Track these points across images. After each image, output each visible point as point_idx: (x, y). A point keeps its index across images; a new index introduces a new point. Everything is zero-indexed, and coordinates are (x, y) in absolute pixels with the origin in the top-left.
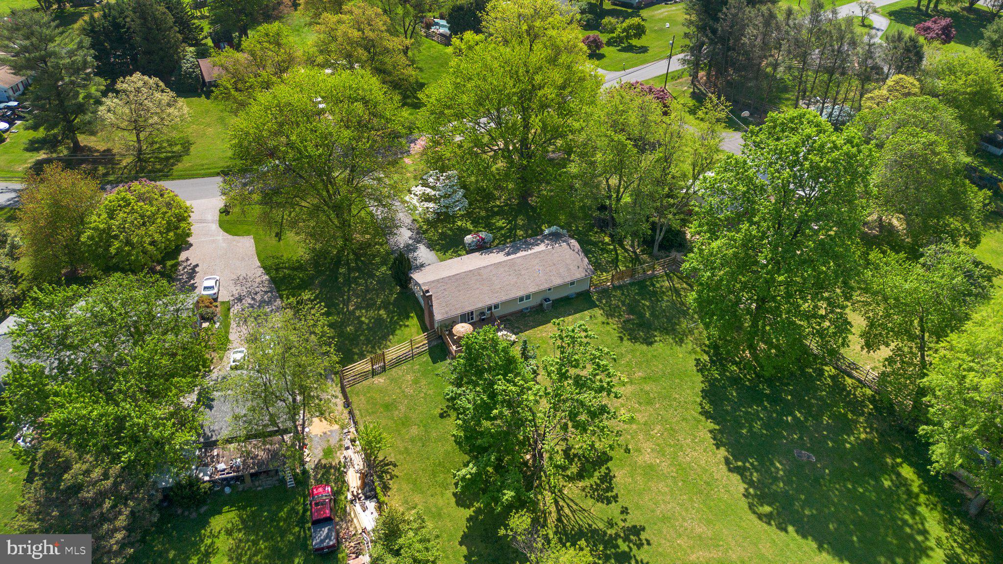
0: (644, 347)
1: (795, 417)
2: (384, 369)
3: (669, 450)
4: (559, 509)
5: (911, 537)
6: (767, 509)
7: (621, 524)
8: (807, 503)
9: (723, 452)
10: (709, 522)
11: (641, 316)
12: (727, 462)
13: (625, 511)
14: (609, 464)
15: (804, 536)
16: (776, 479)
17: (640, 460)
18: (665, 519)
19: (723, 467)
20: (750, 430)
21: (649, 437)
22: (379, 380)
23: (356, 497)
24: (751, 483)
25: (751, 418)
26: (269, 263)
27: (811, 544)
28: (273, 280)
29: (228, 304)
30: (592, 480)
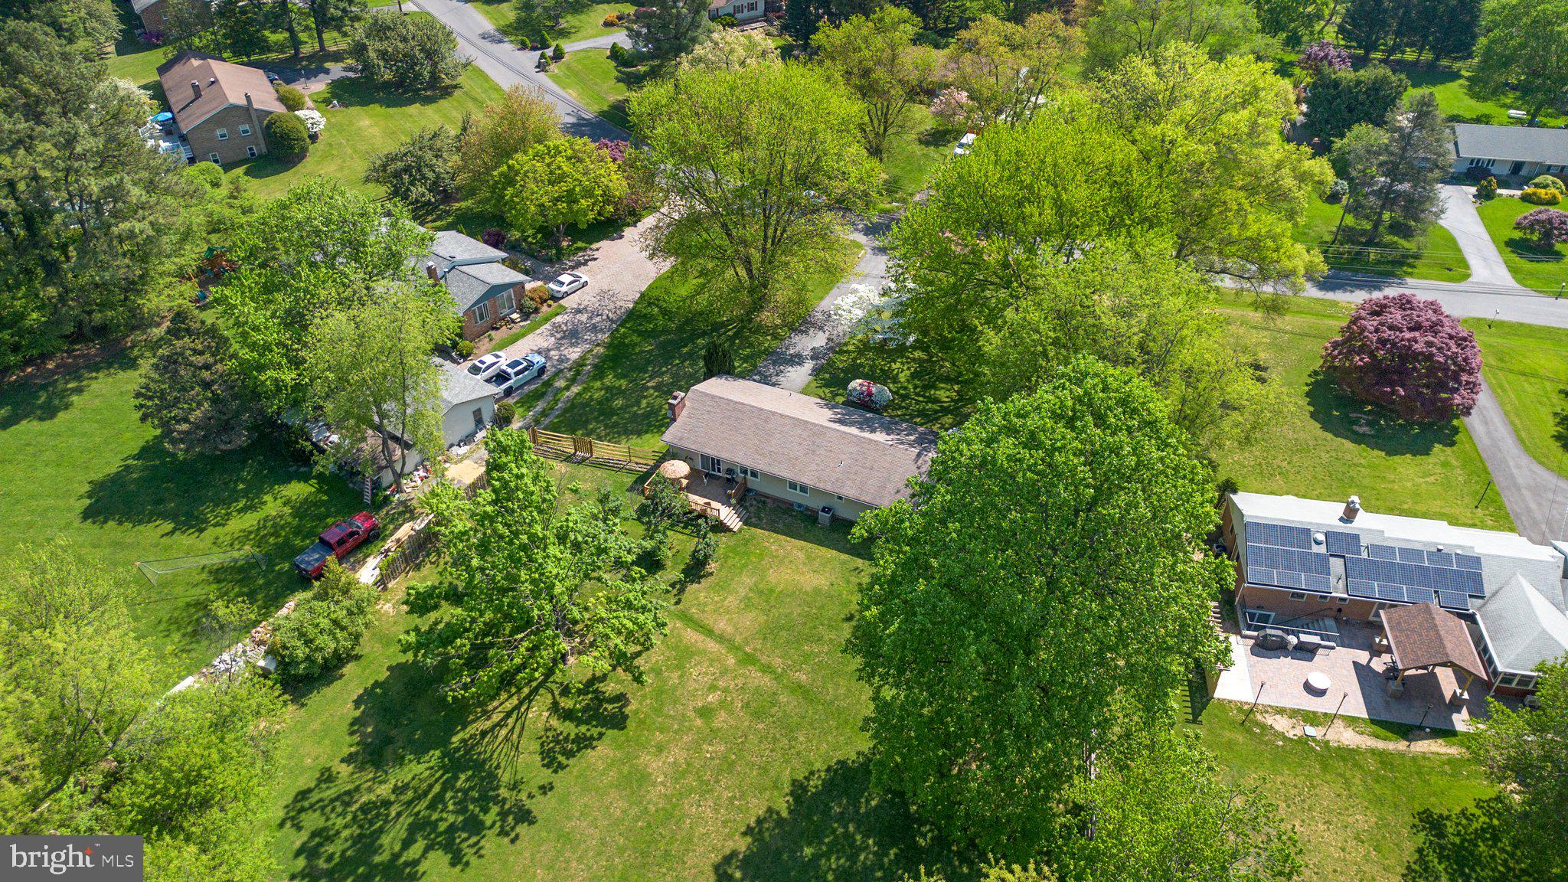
2: (581, 461)
3: (691, 781)
4: (499, 725)
7: (523, 796)
9: (741, 843)
12: (729, 858)
13: (547, 788)
14: (611, 732)
17: (645, 758)
18: (565, 838)
19: (715, 858)
21: (695, 747)
26: (655, 293)
29: (562, 310)
30: (569, 728)
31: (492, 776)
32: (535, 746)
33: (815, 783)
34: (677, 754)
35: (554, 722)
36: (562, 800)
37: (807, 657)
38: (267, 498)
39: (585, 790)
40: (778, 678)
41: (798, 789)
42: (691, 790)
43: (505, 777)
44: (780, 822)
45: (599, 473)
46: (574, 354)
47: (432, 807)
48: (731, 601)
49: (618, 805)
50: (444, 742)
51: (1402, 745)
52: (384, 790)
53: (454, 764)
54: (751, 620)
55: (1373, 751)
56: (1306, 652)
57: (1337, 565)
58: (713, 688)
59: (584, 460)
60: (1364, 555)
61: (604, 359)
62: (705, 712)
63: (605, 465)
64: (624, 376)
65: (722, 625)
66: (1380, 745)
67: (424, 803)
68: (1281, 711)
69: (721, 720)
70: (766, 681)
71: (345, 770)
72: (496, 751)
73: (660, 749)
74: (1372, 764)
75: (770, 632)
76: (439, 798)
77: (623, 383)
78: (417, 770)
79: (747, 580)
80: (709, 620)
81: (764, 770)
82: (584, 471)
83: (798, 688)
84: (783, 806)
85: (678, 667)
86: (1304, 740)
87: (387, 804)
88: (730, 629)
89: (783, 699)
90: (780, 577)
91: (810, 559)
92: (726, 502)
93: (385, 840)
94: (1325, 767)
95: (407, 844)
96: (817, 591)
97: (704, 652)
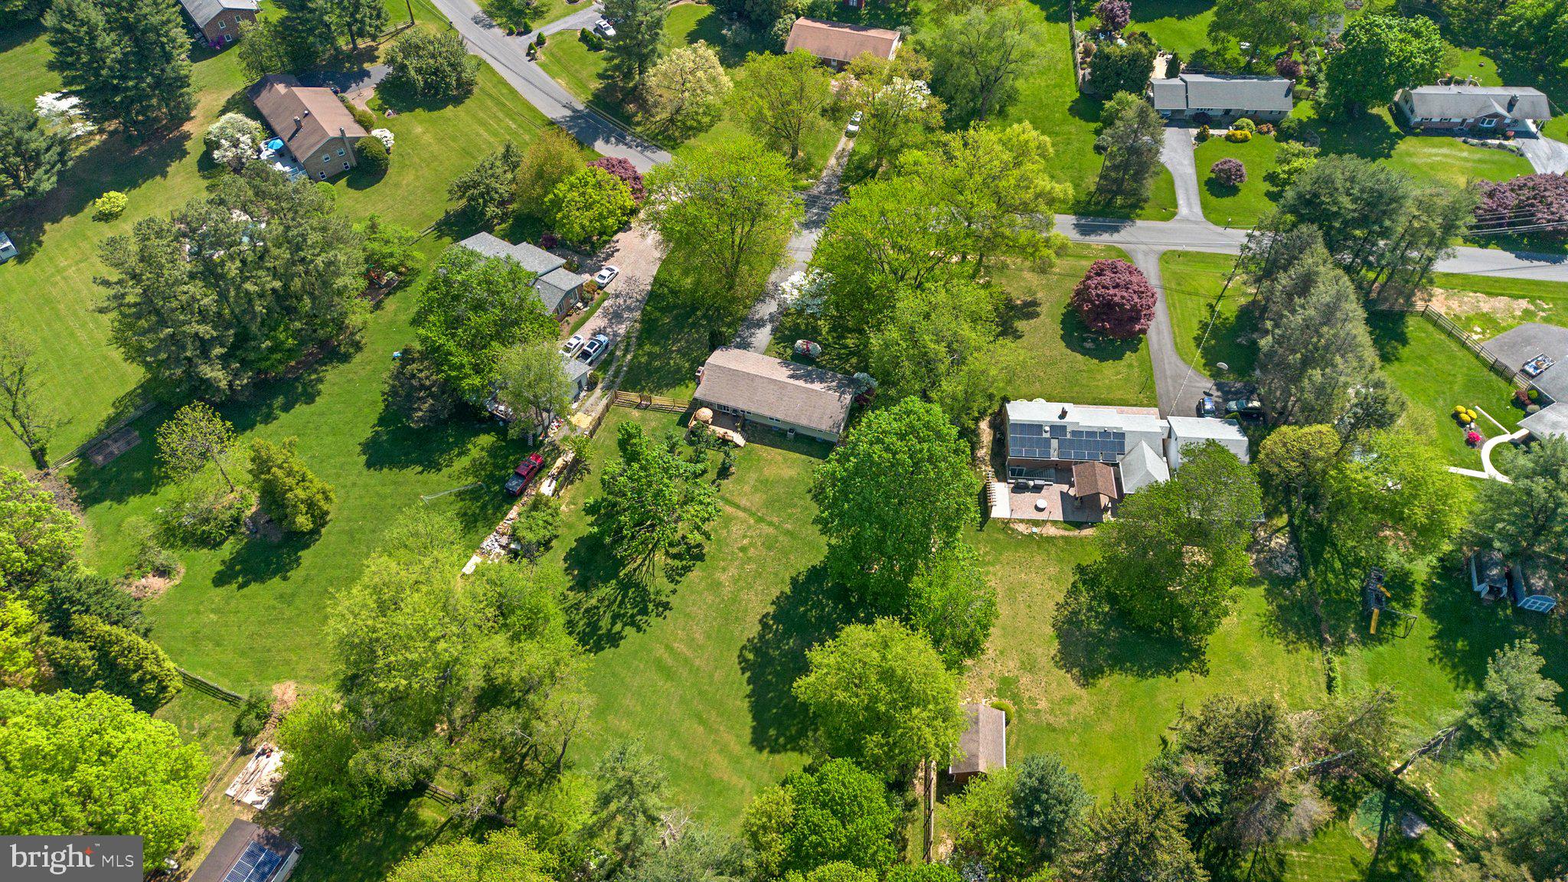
5: (806, 739)
6: (751, 656)
7: (663, 598)
8: (777, 674)
9: (770, 609)
10: (709, 637)
12: (766, 616)
13: (674, 592)
14: (699, 563)
15: (749, 683)
16: (778, 648)
17: (717, 575)
18: (687, 615)
19: (759, 617)
20: (806, 611)
21: (741, 567)
22: (636, 413)
23: (552, 474)
24: (761, 637)
25: (819, 605)
26: (663, 276)
27: (747, 690)
28: (651, 293)
29: (606, 297)
30: (677, 563)
31: (644, 589)
32: (662, 574)
33: (801, 578)
34: (733, 571)
35: (669, 561)
36: (682, 598)
37: (790, 516)
38: (470, 446)
39: (692, 593)
40: (776, 528)
41: (794, 581)
42: (743, 588)
43: (652, 590)
44: (788, 597)
45: (658, 415)
46: (622, 329)
47: (619, 606)
48: (747, 488)
49: (710, 599)
50: (616, 576)
51: (1076, 533)
52: (594, 602)
53: (625, 586)
54: (758, 498)
55: (1062, 537)
56: (1038, 489)
57: (1055, 443)
58: (745, 537)
59: (647, 407)
60: (1069, 436)
61: (641, 332)
62: (743, 549)
63: (659, 409)
64: (657, 344)
65: (744, 502)
66: (1066, 533)
67: (615, 607)
68: (1022, 521)
69: (751, 552)
70: (771, 530)
71: (571, 594)
72: (643, 577)
73: (724, 569)
74: (1061, 543)
75: (770, 504)
76: (622, 602)
77: (657, 349)
78: (607, 590)
79: (754, 476)
80: (737, 500)
81: (776, 575)
82: (650, 414)
83: (788, 533)
84: (787, 590)
85: (726, 527)
86: (1031, 535)
87: (597, 608)
88: (748, 504)
89: (781, 539)
90: (770, 472)
91: (785, 459)
92: (735, 430)
93: (602, 623)
94: (1039, 547)
95: (613, 624)
96: (791, 478)
97: (736, 518)
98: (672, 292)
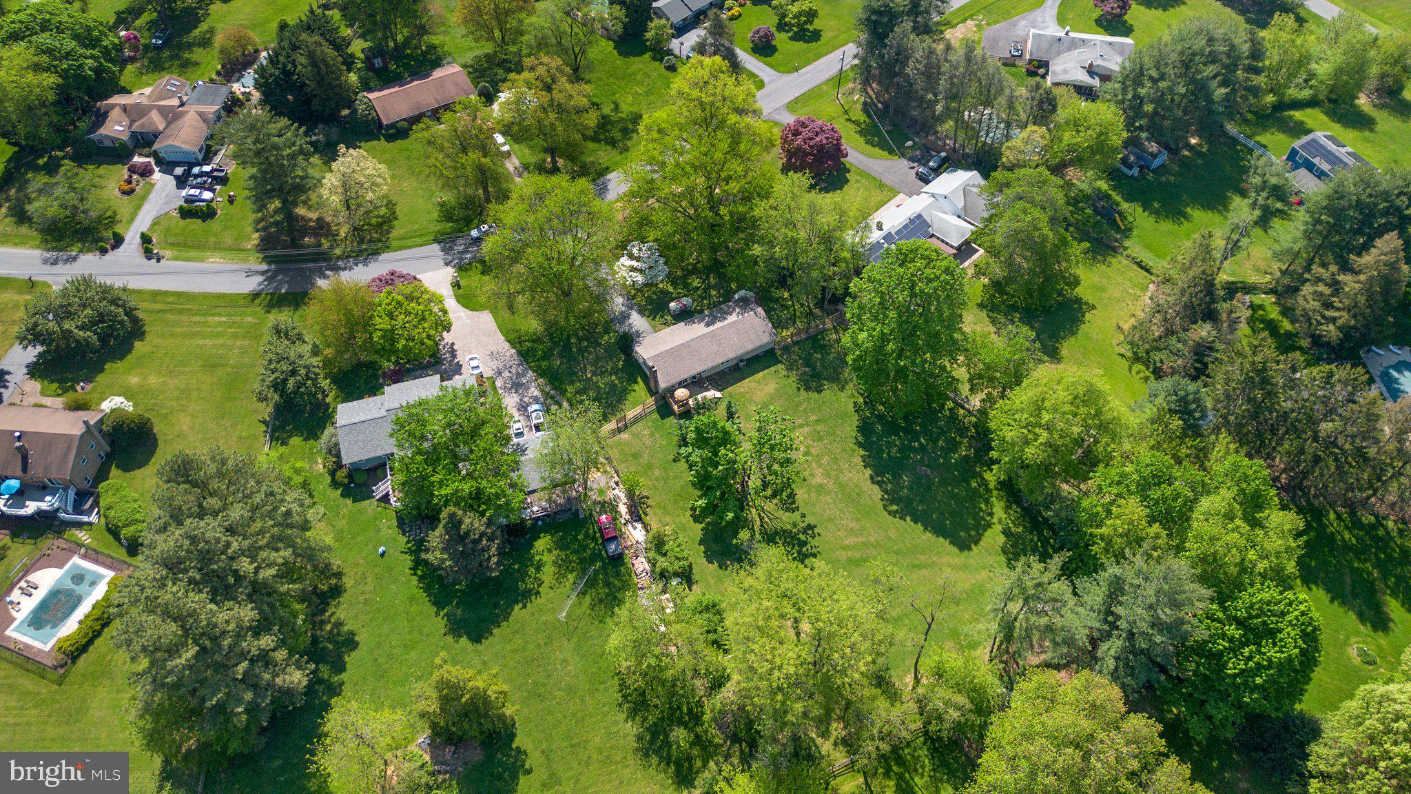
0: (815, 395)
1: (920, 443)
2: (626, 427)
3: (832, 473)
4: (761, 519)
5: (983, 518)
7: (802, 525)
8: (922, 502)
9: (869, 472)
10: (858, 519)
11: (814, 368)
12: (872, 478)
13: (803, 516)
15: (916, 522)
16: (903, 488)
17: (813, 482)
18: (830, 520)
19: (869, 482)
20: (888, 454)
21: (820, 465)
22: (624, 436)
23: (627, 521)
24: (886, 491)
25: (890, 445)
26: (512, 336)
27: (920, 527)
28: (520, 353)
29: (493, 380)
30: (781, 498)
35: (774, 501)
38: (537, 558)
42: (837, 475)
44: (868, 456)
45: (643, 423)
46: (535, 392)
49: (827, 499)
60: (895, 238)
61: (550, 383)
63: (636, 420)
64: (573, 382)
69: (813, 451)
72: (773, 525)
73: (812, 475)
81: (844, 450)
82: (636, 428)
83: (817, 422)
84: (862, 452)
89: (819, 428)
90: (760, 397)
91: (758, 382)
92: (707, 389)
96: (776, 389)
98: (533, 341)
